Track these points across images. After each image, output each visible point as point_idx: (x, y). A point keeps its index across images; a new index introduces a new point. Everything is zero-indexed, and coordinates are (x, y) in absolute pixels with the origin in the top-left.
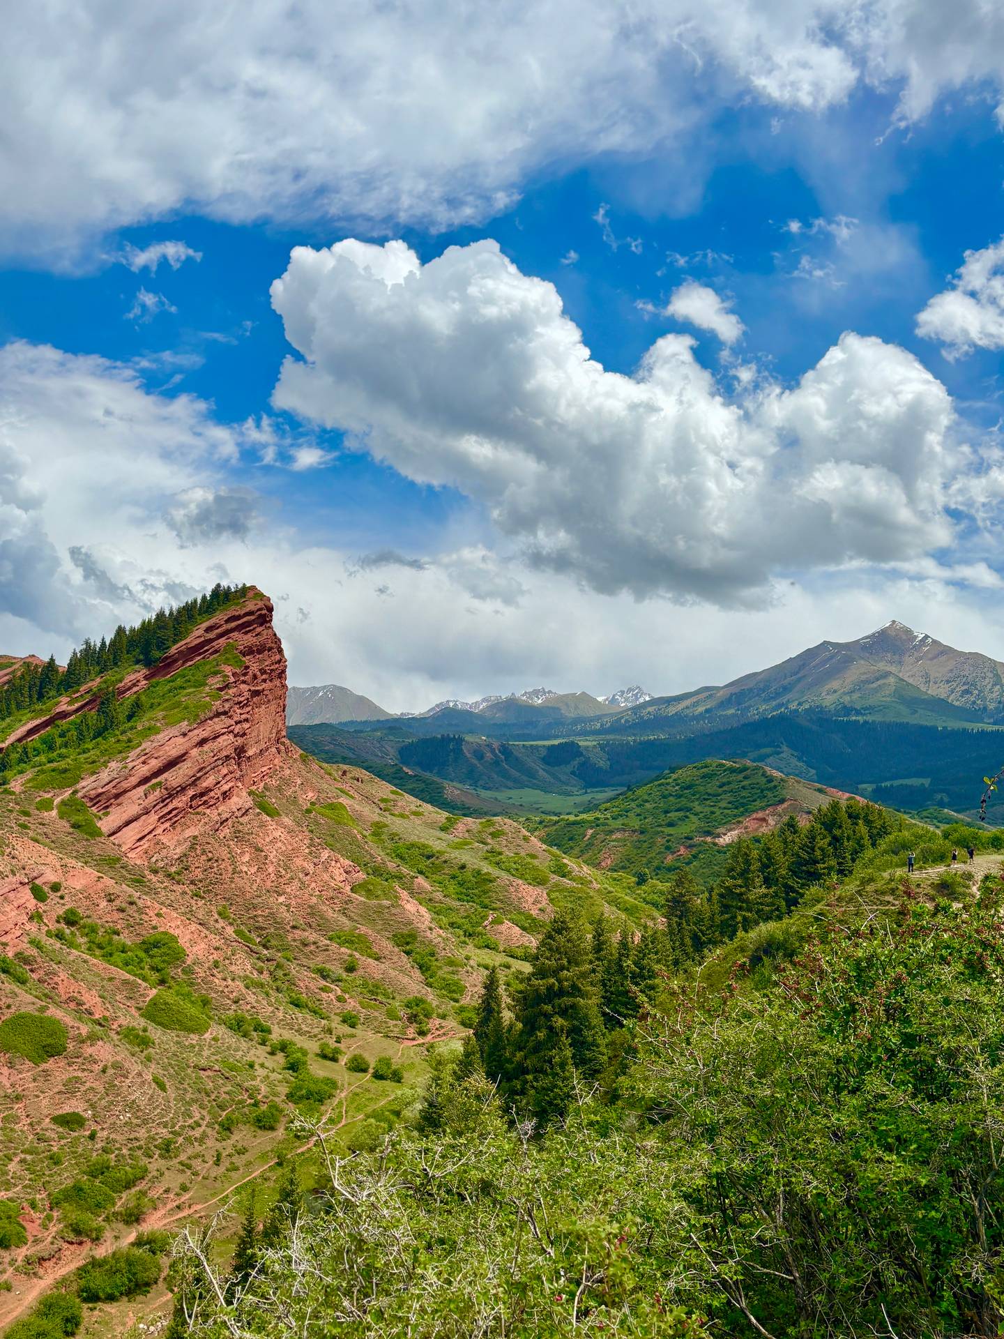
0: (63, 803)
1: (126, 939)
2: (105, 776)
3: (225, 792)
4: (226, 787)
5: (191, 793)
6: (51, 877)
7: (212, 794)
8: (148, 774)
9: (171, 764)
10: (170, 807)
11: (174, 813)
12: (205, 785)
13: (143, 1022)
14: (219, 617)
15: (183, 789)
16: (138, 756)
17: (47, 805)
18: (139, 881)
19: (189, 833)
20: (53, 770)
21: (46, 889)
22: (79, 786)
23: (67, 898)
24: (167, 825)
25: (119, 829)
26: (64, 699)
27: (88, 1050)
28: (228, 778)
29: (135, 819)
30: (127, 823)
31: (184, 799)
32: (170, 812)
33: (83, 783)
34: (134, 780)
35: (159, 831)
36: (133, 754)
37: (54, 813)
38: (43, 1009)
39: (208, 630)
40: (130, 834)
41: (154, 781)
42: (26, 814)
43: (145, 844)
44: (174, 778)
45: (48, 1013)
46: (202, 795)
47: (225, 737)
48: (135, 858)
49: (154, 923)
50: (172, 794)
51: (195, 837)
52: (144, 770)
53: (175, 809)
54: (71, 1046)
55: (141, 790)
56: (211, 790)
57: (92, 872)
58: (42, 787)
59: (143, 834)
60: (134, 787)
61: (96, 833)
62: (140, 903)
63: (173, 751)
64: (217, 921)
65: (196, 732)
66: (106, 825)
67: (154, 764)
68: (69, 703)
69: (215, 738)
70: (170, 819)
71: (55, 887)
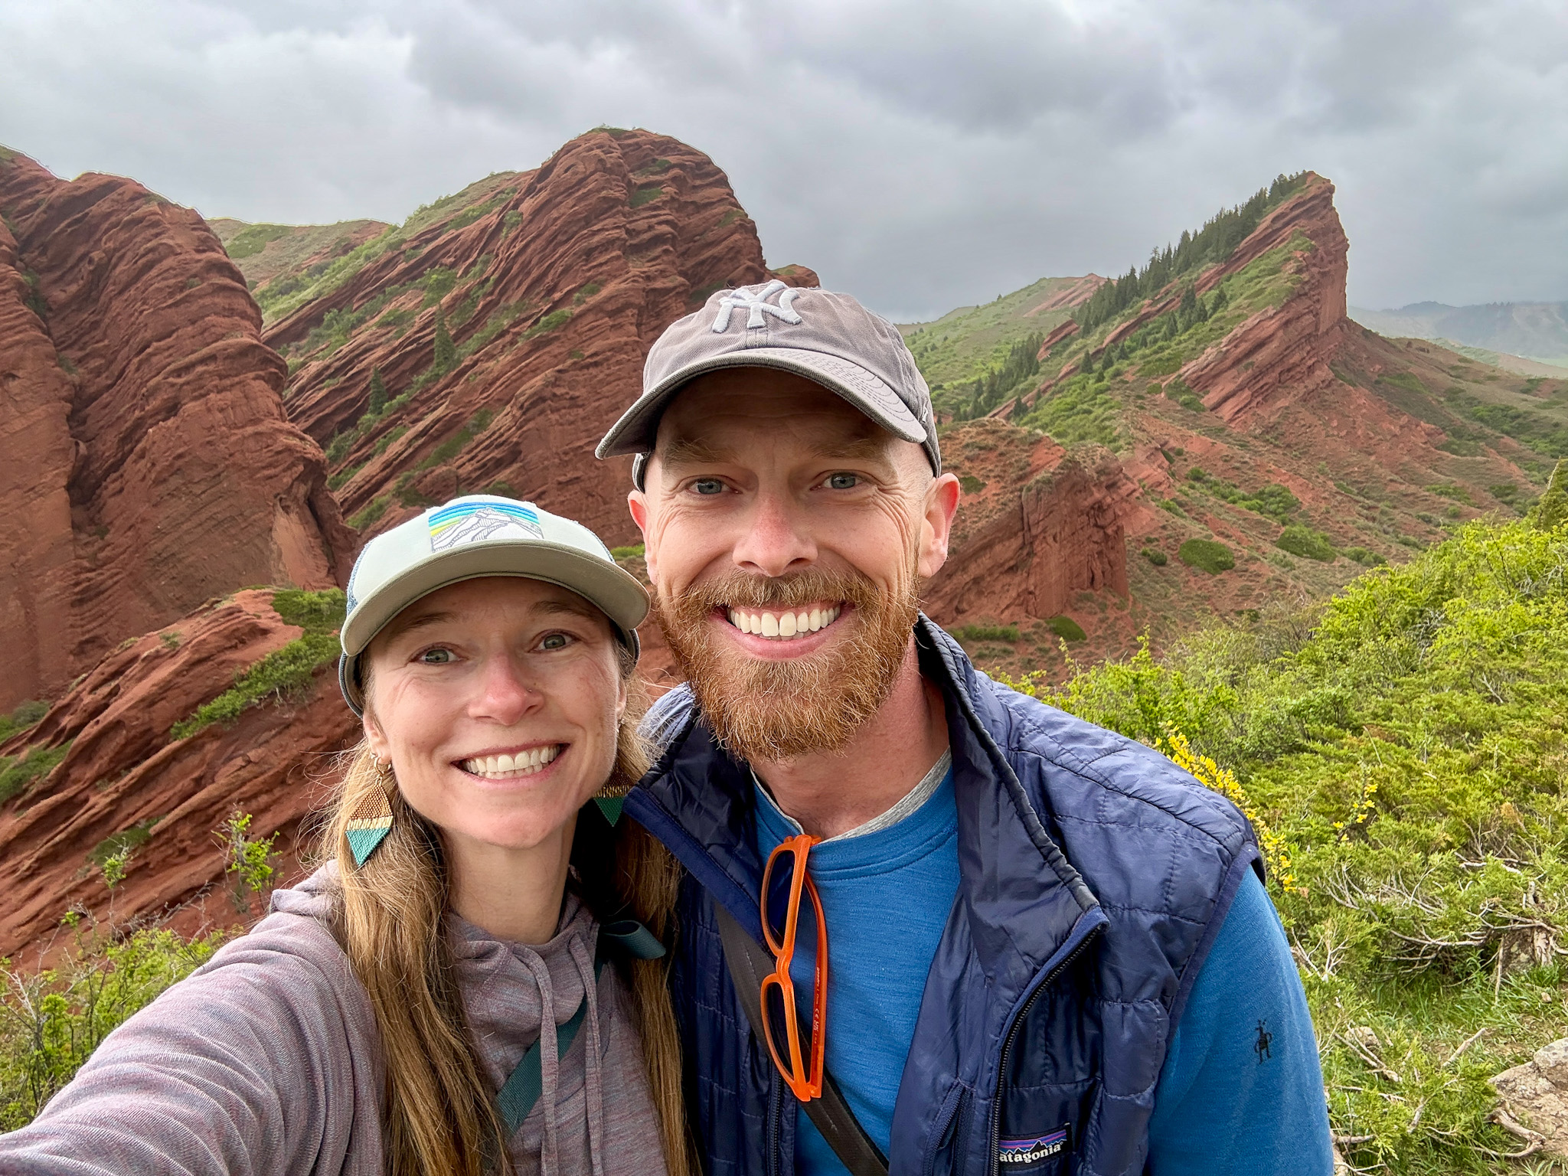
1: (1243, 491)
2: (1202, 360)
3: (1310, 367)
4: (1310, 363)
5: (1279, 370)
6: (1175, 444)
7: (1298, 369)
8: (1240, 356)
9: (1261, 344)
10: (1262, 383)
11: (1265, 388)
12: (1291, 361)
14: (1283, 206)
18: (1244, 446)
20: (1157, 361)
21: (1171, 454)
22: (1180, 372)
23: (1189, 461)
25: (1219, 405)
26: (1147, 302)
27: (1252, 567)
28: (1311, 354)
29: (1232, 395)
31: (1274, 375)
32: (1262, 387)
34: (1229, 362)
36: (1226, 339)
37: (1163, 395)
38: (1209, 537)
40: (1227, 410)
41: (1246, 362)
42: (1141, 398)
43: (1243, 415)
44: (1261, 357)
45: (1213, 540)
47: (1307, 317)
48: (1237, 428)
49: (1266, 478)
50: (1262, 372)
52: (1236, 353)
53: (1266, 384)
54: (1238, 563)
55: (1234, 372)
56: (1298, 366)
57: (1206, 439)
58: (1150, 375)
59: (1240, 407)
60: (1229, 368)
61: (1201, 409)
62: (1251, 463)
63: (1262, 333)
64: (1318, 477)
65: (1281, 314)
66: (1207, 402)
67: (1245, 347)
68: (1152, 305)
69: (1298, 318)
70: (1263, 393)
71: (1180, 452)
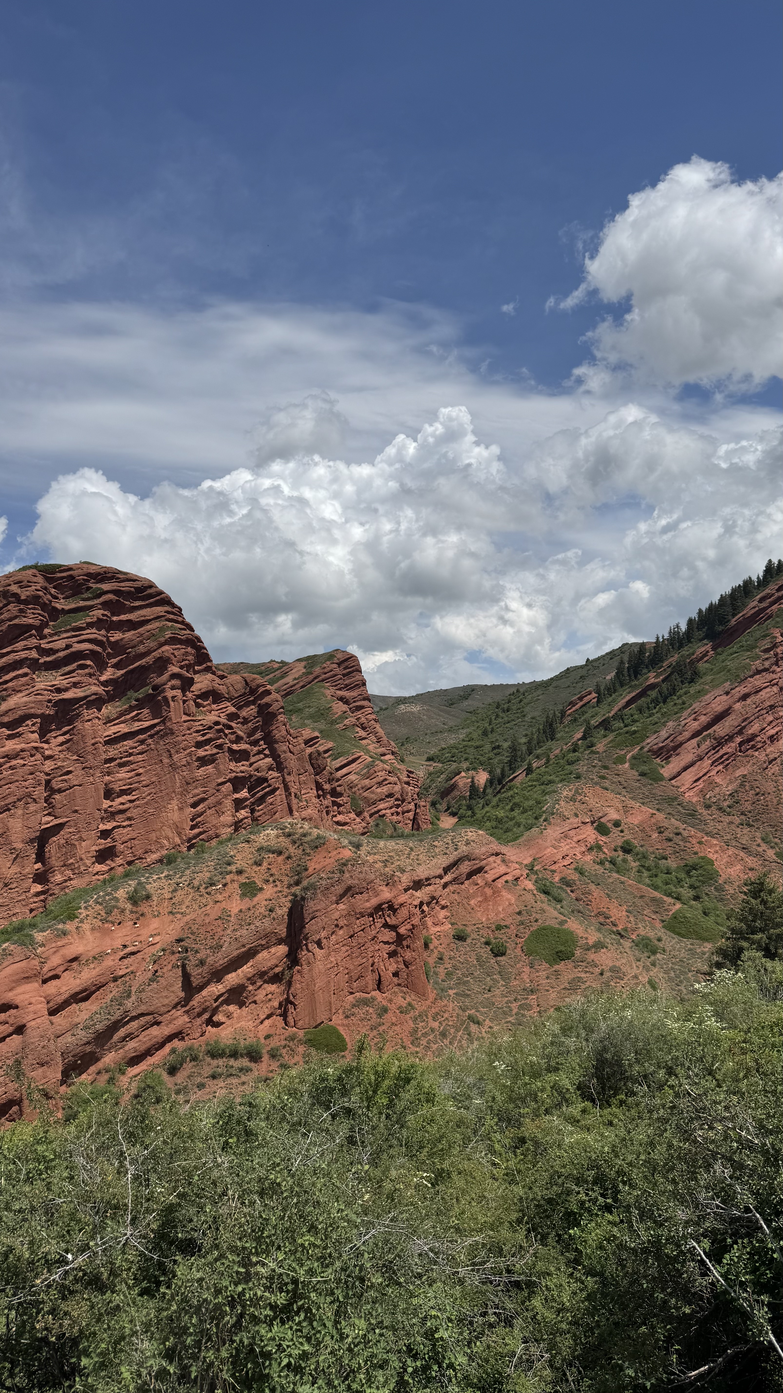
0: (634, 758)
1: (672, 863)
2: (664, 734)
3: (773, 736)
4: (772, 732)
5: (739, 739)
6: (614, 816)
7: (758, 739)
8: (699, 728)
9: (719, 718)
10: (721, 753)
11: (725, 757)
12: (750, 732)
13: (662, 933)
14: (772, 587)
15: (730, 738)
16: (690, 715)
17: (621, 760)
18: (691, 815)
19: (738, 773)
20: (627, 733)
21: (610, 825)
22: (644, 744)
23: (626, 832)
24: (721, 767)
25: (679, 774)
26: (652, 674)
27: (591, 956)
28: (774, 724)
29: (692, 764)
30: (685, 769)
31: (733, 745)
32: (722, 757)
33: (649, 741)
34: (687, 735)
35: (713, 773)
36: (685, 714)
37: (627, 765)
38: (562, 923)
39: (761, 601)
40: (688, 777)
41: (705, 733)
42: (606, 767)
43: (701, 784)
44: (721, 729)
45: (566, 926)
46: (749, 740)
47: (768, 690)
48: (691, 797)
49: (695, 849)
50: (720, 742)
51: (744, 776)
52: (695, 726)
53: (726, 754)
54: (578, 953)
55: (694, 741)
56: (757, 736)
57: (648, 810)
58: (618, 746)
59: (698, 776)
60: (689, 740)
61: (659, 778)
62: (685, 834)
63: (718, 705)
64: (759, 845)
65: (737, 689)
66: (667, 771)
67: (704, 719)
68: (656, 677)
69: (757, 692)
70: (722, 763)
71: (617, 824)
